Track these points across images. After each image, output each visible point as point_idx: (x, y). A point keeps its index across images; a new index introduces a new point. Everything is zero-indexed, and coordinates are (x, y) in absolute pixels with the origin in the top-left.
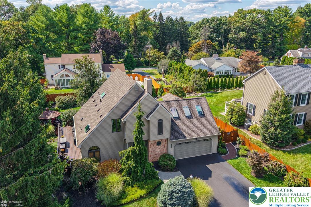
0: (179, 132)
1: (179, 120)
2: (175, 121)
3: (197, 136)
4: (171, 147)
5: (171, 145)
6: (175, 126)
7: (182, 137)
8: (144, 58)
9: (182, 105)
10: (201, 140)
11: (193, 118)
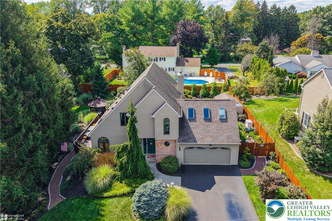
0: (190, 135)
1: (195, 122)
2: (189, 122)
3: (211, 142)
4: (180, 150)
5: (180, 147)
6: (187, 128)
7: (192, 141)
8: (234, 52)
9: (204, 106)
10: (217, 148)
11: (211, 121)
